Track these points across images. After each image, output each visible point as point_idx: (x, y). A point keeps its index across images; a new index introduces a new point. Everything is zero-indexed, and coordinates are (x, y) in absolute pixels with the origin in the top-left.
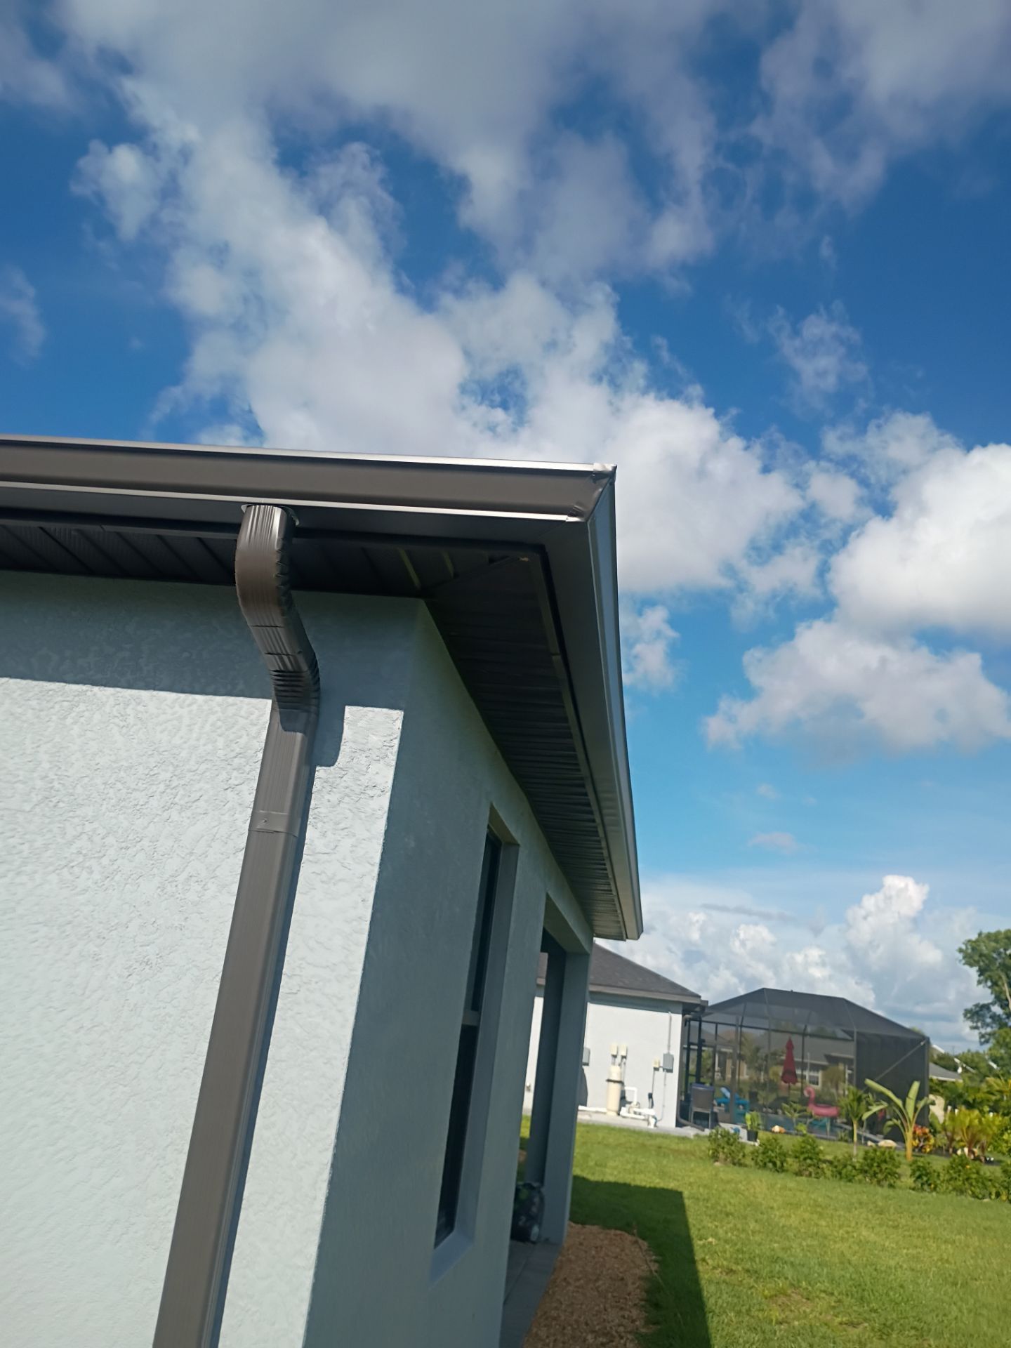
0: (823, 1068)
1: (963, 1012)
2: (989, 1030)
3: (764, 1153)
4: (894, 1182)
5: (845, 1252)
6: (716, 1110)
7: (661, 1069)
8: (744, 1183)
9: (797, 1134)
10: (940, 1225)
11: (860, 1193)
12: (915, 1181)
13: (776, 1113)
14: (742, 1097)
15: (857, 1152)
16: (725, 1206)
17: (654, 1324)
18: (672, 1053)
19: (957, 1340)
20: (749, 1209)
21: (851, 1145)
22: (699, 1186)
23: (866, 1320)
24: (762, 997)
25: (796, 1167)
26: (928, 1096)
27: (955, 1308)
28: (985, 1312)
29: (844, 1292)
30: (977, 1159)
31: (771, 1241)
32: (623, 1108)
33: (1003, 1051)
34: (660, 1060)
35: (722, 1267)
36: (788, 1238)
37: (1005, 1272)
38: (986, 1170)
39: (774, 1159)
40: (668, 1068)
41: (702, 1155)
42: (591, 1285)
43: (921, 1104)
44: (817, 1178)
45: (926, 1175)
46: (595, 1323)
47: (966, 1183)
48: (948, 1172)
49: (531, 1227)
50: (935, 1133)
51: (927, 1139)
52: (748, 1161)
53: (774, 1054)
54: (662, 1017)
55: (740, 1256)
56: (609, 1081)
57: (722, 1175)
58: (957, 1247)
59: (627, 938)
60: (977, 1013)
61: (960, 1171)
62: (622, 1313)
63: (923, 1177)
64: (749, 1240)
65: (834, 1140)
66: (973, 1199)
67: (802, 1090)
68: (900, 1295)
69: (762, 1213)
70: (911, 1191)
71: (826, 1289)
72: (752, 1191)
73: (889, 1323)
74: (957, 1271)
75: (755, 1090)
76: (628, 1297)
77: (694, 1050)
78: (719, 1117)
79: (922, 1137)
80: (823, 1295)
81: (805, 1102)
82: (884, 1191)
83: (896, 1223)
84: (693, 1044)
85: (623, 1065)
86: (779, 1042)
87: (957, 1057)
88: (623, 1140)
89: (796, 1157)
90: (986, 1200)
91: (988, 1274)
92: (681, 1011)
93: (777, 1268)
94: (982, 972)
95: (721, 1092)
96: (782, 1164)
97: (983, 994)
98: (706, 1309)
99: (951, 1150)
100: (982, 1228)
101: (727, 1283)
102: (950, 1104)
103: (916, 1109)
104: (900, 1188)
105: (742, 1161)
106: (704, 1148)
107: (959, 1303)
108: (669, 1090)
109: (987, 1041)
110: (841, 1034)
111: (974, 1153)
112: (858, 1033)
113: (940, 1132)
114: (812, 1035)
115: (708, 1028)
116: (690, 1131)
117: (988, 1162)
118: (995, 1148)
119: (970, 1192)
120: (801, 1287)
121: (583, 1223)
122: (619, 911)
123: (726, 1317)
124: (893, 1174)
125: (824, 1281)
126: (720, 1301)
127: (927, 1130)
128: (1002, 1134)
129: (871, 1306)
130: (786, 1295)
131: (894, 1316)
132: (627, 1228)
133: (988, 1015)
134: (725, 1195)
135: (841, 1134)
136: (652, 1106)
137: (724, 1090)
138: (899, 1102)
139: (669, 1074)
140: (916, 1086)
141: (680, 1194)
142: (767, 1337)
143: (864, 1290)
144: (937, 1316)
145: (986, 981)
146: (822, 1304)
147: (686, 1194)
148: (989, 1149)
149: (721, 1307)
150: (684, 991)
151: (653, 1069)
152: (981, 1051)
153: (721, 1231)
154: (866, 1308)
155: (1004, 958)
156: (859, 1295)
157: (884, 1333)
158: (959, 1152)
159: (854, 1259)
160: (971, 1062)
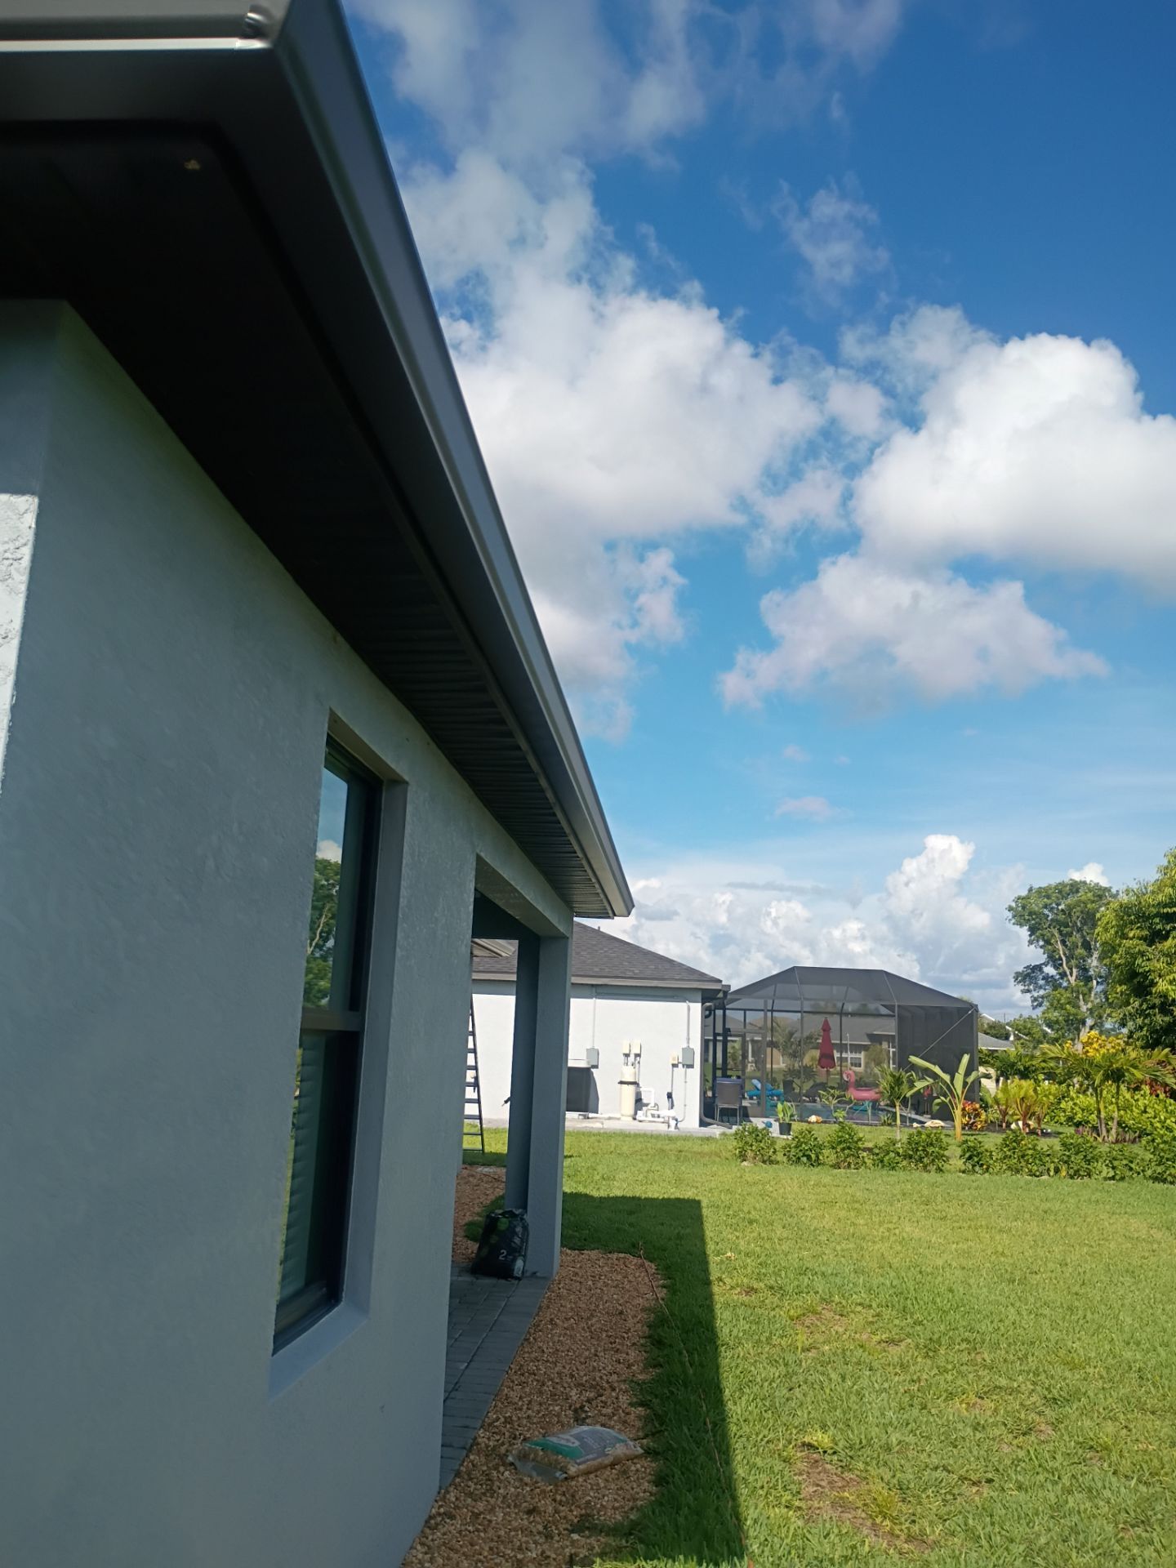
0: (865, 1048)
1: (1014, 975)
2: (1042, 992)
3: (796, 1147)
4: (943, 1166)
5: (886, 1254)
6: (745, 1103)
7: (680, 1066)
8: (772, 1183)
9: (835, 1123)
10: (995, 1212)
11: (904, 1182)
12: (965, 1163)
13: (815, 1101)
14: (776, 1087)
15: (900, 1135)
16: (749, 1213)
17: (655, 1367)
18: (691, 1046)
19: (1015, 1350)
20: (776, 1213)
21: (895, 1128)
22: (721, 1192)
23: (908, 1335)
24: (793, 976)
25: (833, 1159)
26: (977, 1070)
27: (1012, 1310)
28: (1047, 1311)
29: (884, 1304)
30: (1033, 1132)
31: (800, 1248)
32: (639, 1112)
33: (1056, 1014)
34: (677, 1054)
35: (742, 1286)
36: (820, 1244)
37: (1069, 1261)
38: (1043, 1144)
39: (808, 1153)
40: (688, 1063)
41: (728, 1155)
42: (583, 1325)
43: (970, 1079)
44: (857, 1169)
45: (977, 1156)
46: (582, 1374)
47: (1022, 1160)
48: (1002, 1150)
49: (514, 1260)
50: (986, 1107)
51: (978, 1115)
52: (780, 1157)
53: (810, 1038)
54: (678, 1009)
55: (763, 1271)
56: (621, 1083)
57: (748, 1177)
58: (1013, 1235)
59: (615, 915)
60: (1028, 976)
61: (1014, 1148)
62: (618, 1356)
63: (974, 1157)
64: (775, 1250)
65: (876, 1126)
66: (1030, 1177)
67: (841, 1073)
68: (948, 1301)
69: (791, 1216)
70: (961, 1174)
71: (862, 1301)
72: (782, 1191)
73: (935, 1337)
74: (1014, 1265)
75: (789, 1078)
76: (626, 1336)
77: (719, 1041)
78: (750, 1112)
79: (972, 1113)
80: (859, 1308)
81: (844, 1086)
82: (933, 1176)
83: (944, 1213)
84: (719, 1035)
85: (637, 1065)
86: (814, 1024)
87: (1008, 1024)
88: (639, 1147)
89: (833, 1148)
90: (1045, 1177)
91: (1051, 1265)
92: (700, 999)
93: (806, 1280)
94: (1032, 930)
95: (753, 1084)
96: (817, 1157)
97: (1035, 955)
98: (720, 1342)
99: (1004, 1125)
100: (1040, 1212)
101: (746, 1306)
102: (1002, 1075)
103: (965, 1084)
104: (949, 1171)
105: (773, 1157)
106: (730, 1147)
107: (1018, 1304)
108: (690, 1088)
109: (1040, 1005)
110: (884, 1011)
111: (1029, 1126)
112: (899, 1006)
113: (992, 1107)
114: (853, 1014)
115: (734, 1016)
116: (716, 1130)
117: (1045, 1134)
118: (1052, 1118)
119: (1027, 1170)
120: (833, 1301)
121: (581, 1249)
122: (594, 880)
123: (743, 1349)
124: (940, 1157)
125: (860, 1292)
126: (735, 1331)
127: (978, 1106)
128: (1059, 1103)
129: (915, 1317)
130: (815, 1312)
131: (942, 1328)
132: (632, 1249)
133: (1041, 977)
134: (750, 1200)
135: (883, 1117)
136: (672, 1106)
137: (755, 1082)
138: (947, 1078)
139: (689, 1070)
140: (966, 1058)
141: (699, 1202)
142: (791, 1370)
143: (907, 1299)
144: (992, 1322)
145: (1038, 941)
146: (857, 1320)
147: (704, 1204)
148: (1045, 1120)
149: (737, 1337)
150: (703, 977)
151: (671, 1066)
152: (1034, 1017)
153: (742, 1244)
154: (909, 1320)
155: (1056, 914)
156: (902, 1305)
157: (930, 1349)
158: (1013, 1126)
159: (896, 1262)
160: (1025, 1029)
